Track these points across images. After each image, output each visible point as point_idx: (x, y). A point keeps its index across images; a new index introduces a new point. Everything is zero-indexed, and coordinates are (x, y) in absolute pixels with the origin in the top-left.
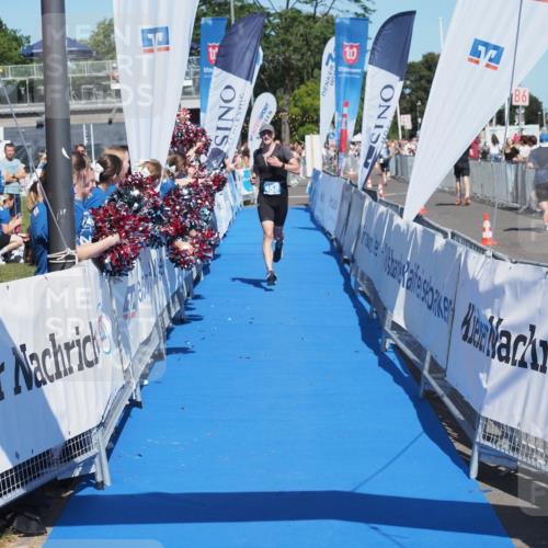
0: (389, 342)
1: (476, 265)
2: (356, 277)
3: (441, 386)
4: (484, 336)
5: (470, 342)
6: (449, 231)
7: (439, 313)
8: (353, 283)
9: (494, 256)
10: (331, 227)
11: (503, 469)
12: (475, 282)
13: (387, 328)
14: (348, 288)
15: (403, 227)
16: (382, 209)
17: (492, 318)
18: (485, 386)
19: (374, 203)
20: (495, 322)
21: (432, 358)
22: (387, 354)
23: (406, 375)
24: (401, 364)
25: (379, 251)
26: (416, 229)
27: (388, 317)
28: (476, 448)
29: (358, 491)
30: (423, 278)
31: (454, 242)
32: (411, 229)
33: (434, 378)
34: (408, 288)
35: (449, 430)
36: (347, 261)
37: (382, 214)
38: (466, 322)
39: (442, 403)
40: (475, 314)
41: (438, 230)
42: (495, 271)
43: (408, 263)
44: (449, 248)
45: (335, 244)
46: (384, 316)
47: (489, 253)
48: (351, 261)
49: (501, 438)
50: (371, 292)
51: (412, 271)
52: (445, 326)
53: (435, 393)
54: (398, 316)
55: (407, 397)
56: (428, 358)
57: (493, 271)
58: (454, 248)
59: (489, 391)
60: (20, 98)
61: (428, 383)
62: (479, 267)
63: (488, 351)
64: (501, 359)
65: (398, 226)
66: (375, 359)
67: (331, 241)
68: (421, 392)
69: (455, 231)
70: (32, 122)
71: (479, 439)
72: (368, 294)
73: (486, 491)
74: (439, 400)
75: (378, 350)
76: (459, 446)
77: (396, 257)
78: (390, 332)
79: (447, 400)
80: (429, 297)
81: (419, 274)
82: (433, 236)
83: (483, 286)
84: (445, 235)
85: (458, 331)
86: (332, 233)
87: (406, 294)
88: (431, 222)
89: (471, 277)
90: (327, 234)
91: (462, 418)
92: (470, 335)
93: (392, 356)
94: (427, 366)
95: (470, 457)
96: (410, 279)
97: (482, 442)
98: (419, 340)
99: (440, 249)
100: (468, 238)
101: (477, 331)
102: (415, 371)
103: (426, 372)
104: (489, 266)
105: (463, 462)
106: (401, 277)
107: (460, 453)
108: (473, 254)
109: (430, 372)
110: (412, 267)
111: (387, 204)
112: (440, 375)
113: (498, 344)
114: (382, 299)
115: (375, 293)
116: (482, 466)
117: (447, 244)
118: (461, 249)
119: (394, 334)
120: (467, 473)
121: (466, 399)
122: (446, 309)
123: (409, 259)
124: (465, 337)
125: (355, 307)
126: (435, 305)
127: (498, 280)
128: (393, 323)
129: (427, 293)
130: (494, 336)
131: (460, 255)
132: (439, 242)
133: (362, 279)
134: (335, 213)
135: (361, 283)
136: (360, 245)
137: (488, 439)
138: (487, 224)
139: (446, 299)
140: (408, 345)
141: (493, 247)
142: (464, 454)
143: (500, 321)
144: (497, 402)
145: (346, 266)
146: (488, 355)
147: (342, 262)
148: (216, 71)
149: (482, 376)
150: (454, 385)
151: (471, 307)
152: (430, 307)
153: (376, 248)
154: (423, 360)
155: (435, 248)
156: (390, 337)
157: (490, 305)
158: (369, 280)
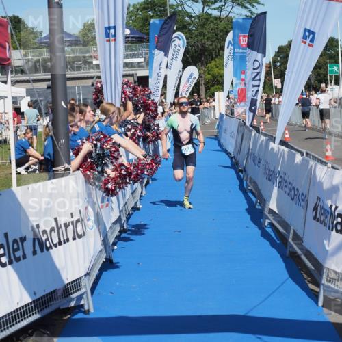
0: (267, 221)
1: (321, 172)
2: (247, 180)
3: (300, 249)
4: (326, 217)
5: (318, 221)
6: (305, 152)
7: (299, 203)
8: (245, 185)
9: (333, 167)
10: (231, 149)
11: (339, 300)
12: (321, 184)
13: (266, 212)
14: (241, 187)
15: (276, 149)
16: (263, 138)
17: (331, 206)
18: (327, 248)
19: (257, 134)
20: (333, 208)
21: (294, 231)
22: (266, 229)
23: (278, 242)
24: (275, 235)
25: (261, 165)
26: (283, 150)
27: (267, 205)
28: (322, 287)
29: (249, 315)
30: (288, 181)
31: (308, 158)
32: (281, 151)
33: (296, 244)
34: (279, 187)
35: (306, 276)
36: (241, 171)
37: (262, 141)
38: (315, 209)
39: (301, 259)
40: (321, 203)
41: (297, 151)
42: (333, 176)
43: (279, 172)
44: (305, 163)
45: (233, 160)
46: (264, 205)
47: (329, 165)
48: (244, 171)
49: (338, 281)
50: (256, 190)
51: (281, 177)
52: (302, 211)
53: (296, 253)
54: (273, 205)
55: (279, 256)
56: (292, 231)
57: (332, 177)
58: (308, 162)
59: (330, 252)
60: (36, 70)
61: (292, 247)
62: (323, 174)
63: (329, 227)
64: (337, 231)
65: (272, 149)
66: (259, 232)
67: (231, 158)
68: (288, 252)
69: (308, 152)
70: (44, 85)
71: (324, 281)
72: (254, 191)
73: (328, 314)
74: (299, 257)
75: (261, 226)
76: (311, 286)
77: (272, 168)
78: (268, 215)
79: (303, 257)
80: (292, 193)
81: (286, 178)
82: (295, 155)
83: (326, 186)
84: (302, 154)
85: (311, 214)
86: (232, 153)
87: (278, 191)
88: (293, 146)
89: (318, 180)
90: (228, 154)
91: (313, 269)
92: (318, 216)
93: (269, 230)
94: (291, 236)
95: (318, 293)
96: (280, 182)
97: (326, 283)
98: (286, 220)
99: (299, 163)
100: (317, 156)
101: (322, 214)
102: (284, 239)
103: (290, 240)
104: (329, 173)
105: (314, 296)
106: (274, 181)
107: (312, 290)
108: (319, 166)
109: (293, 240)
110: (282, 174)
111: (265, 135)
112: (299, 242)
113: (335, 222)
114: (263, 194)
115: (259, 191)
116: (325, 298)
117: (303, 159)
118: (312, 163)
119: (270, 216)
120: (317, 302)
121: (315, 256)
122: (303, 200)
123: (279, 169)
124: (315, 218)
125: (246, 199)
126: (296, 198)
127: (335, 182)
128: (270, 209)
129: (291, 190)
130: (333, 217)
131: (312, 166)
132: (299, 158)
133: (250, 182)
134: (233, 141)
135: (249, 184)
136: (249, 161)
137: (330, 282)
138: (328, 147)
139: (302, 194)
140: (279, 223)
141: (332, 161)
142: (315, 291)
143: (337, 207)
144: (335, 259)
145: (241, 174)
146: (329, 229)
147: (238, 172)
148: (156, 52)
149: (325, 242)
150: (308, 248)
151: (319, 199)
152: (293, 199)
153: (259, 162)
154: (289, 232)
155: (296, 162)
156: (268, 218)
157: (330, 197)
158: (255, 182)
